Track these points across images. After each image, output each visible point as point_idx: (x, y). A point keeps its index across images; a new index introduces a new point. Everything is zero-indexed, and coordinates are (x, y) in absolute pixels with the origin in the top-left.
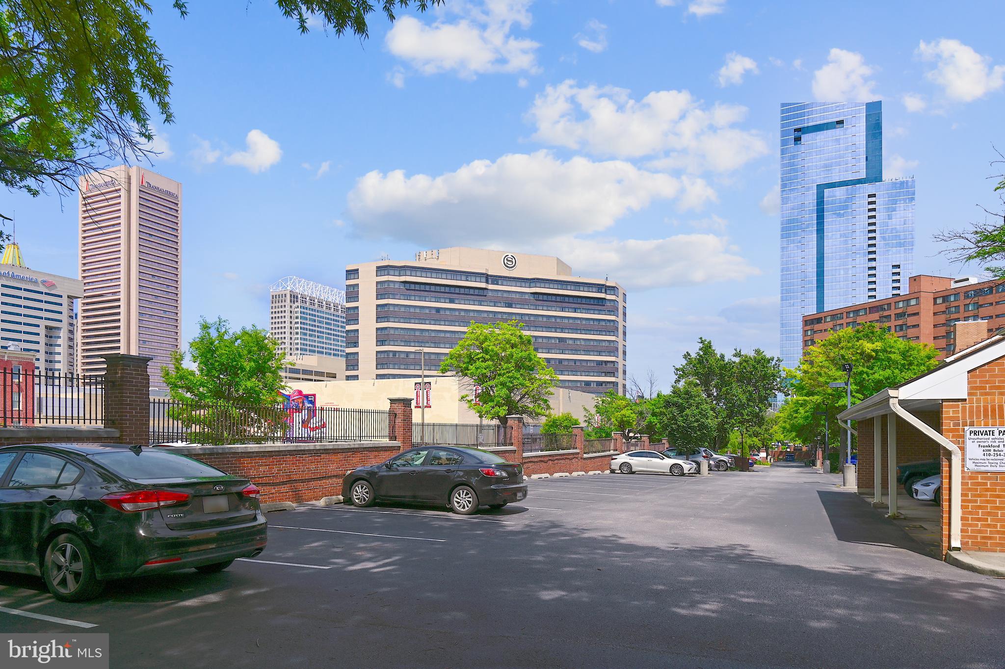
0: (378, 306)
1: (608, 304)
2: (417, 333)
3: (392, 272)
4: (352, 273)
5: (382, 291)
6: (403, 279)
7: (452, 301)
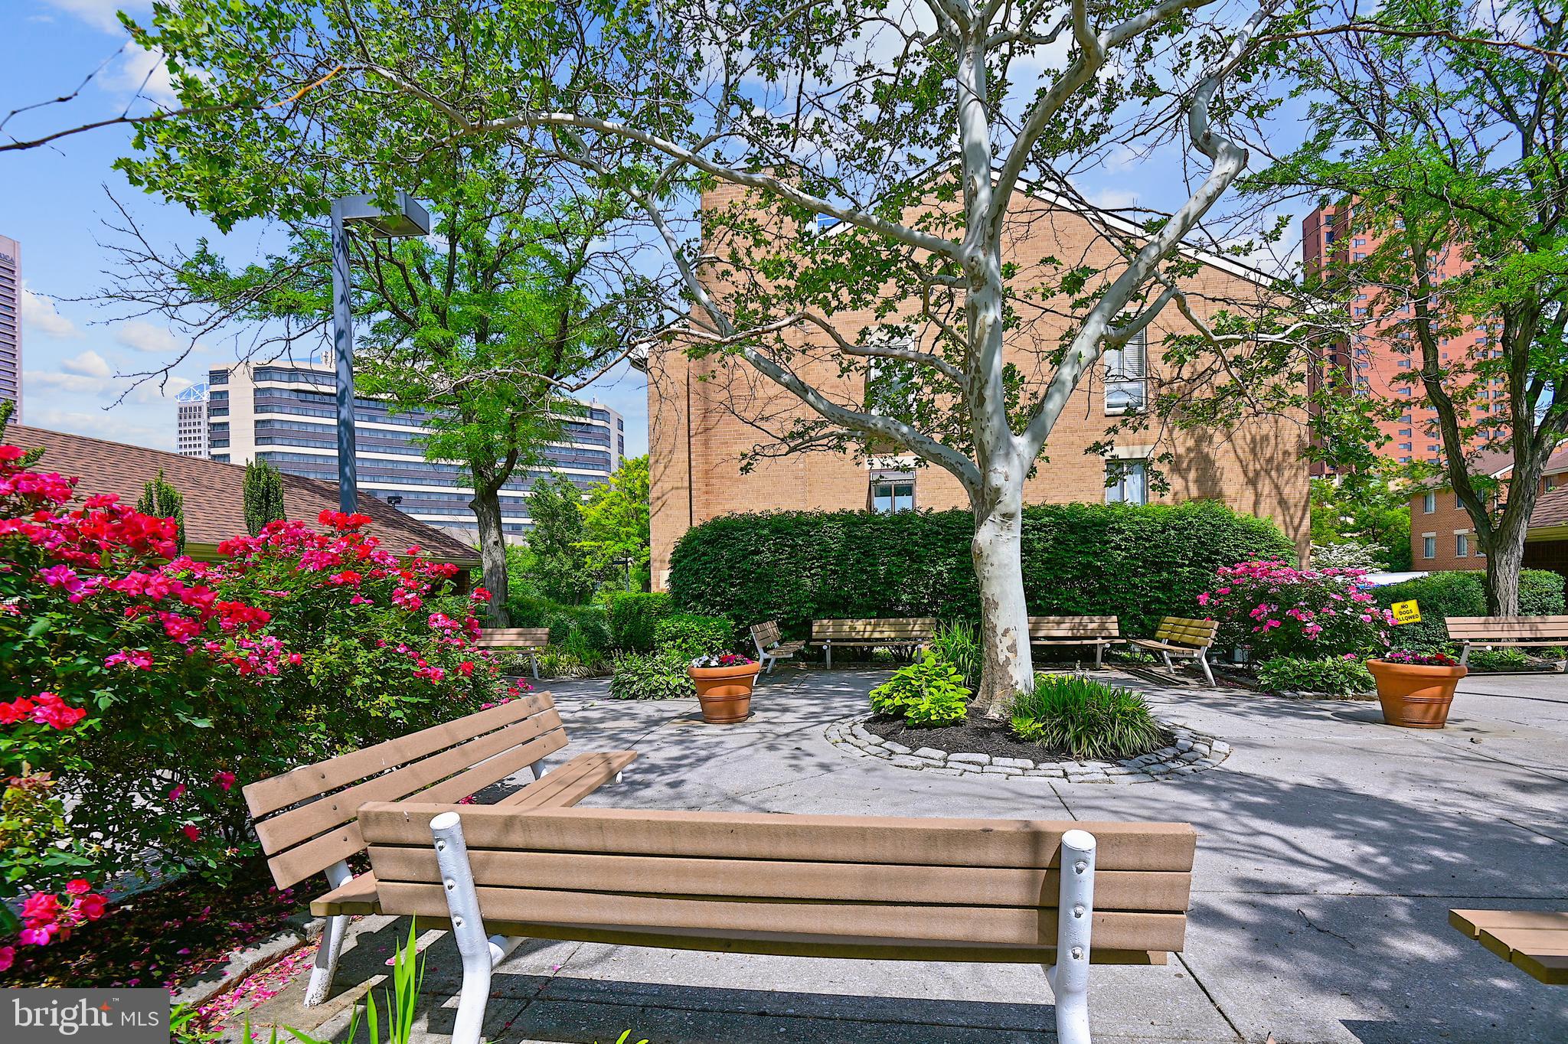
0: (257, 422)
1: (595, 431)
2: (320, 461)
3: (276, 376)
4: (219, 376)
5: (263, 401)
6: (294, 386)
7: (372, 419)
